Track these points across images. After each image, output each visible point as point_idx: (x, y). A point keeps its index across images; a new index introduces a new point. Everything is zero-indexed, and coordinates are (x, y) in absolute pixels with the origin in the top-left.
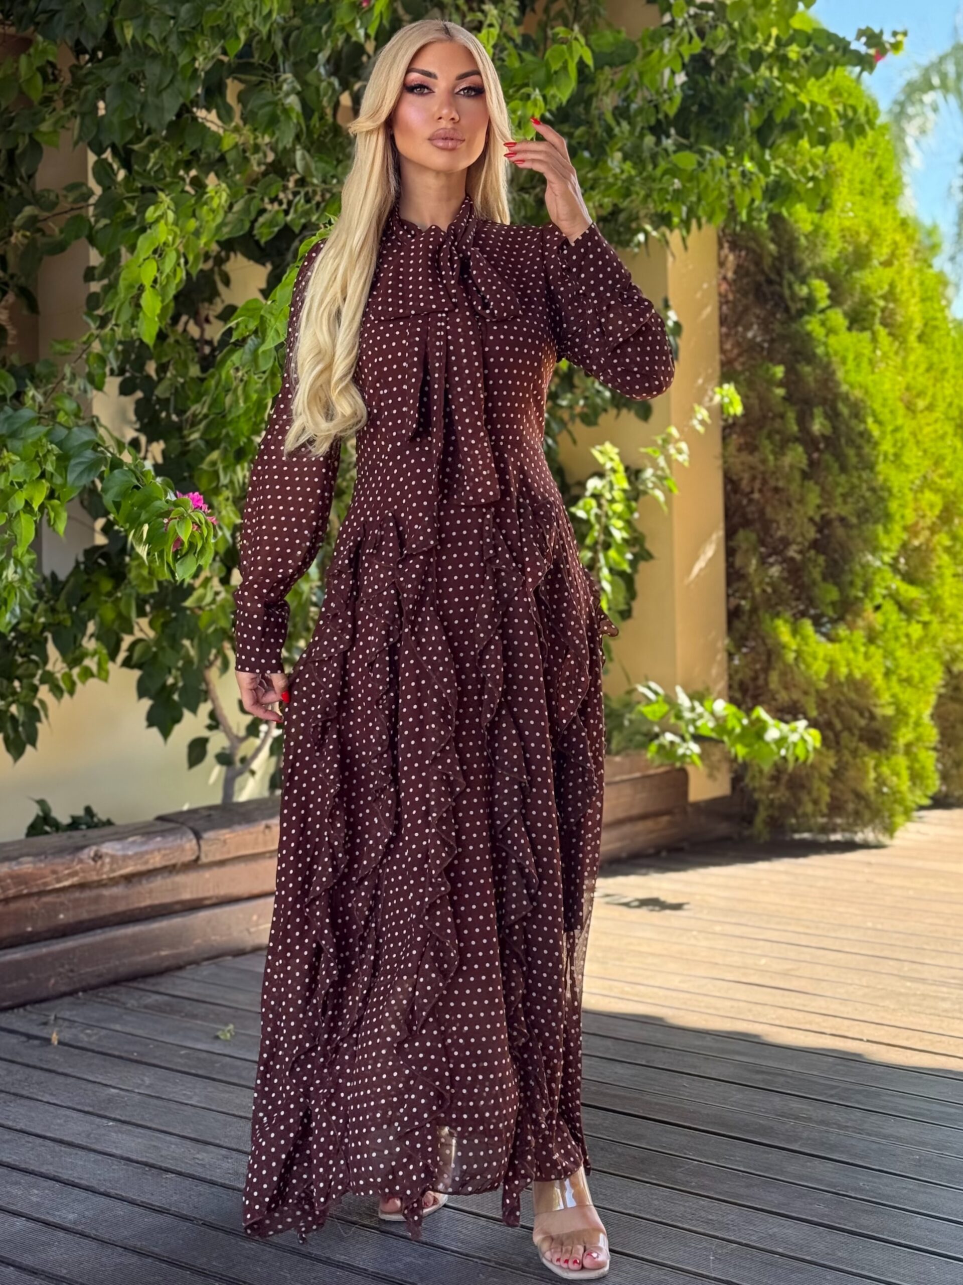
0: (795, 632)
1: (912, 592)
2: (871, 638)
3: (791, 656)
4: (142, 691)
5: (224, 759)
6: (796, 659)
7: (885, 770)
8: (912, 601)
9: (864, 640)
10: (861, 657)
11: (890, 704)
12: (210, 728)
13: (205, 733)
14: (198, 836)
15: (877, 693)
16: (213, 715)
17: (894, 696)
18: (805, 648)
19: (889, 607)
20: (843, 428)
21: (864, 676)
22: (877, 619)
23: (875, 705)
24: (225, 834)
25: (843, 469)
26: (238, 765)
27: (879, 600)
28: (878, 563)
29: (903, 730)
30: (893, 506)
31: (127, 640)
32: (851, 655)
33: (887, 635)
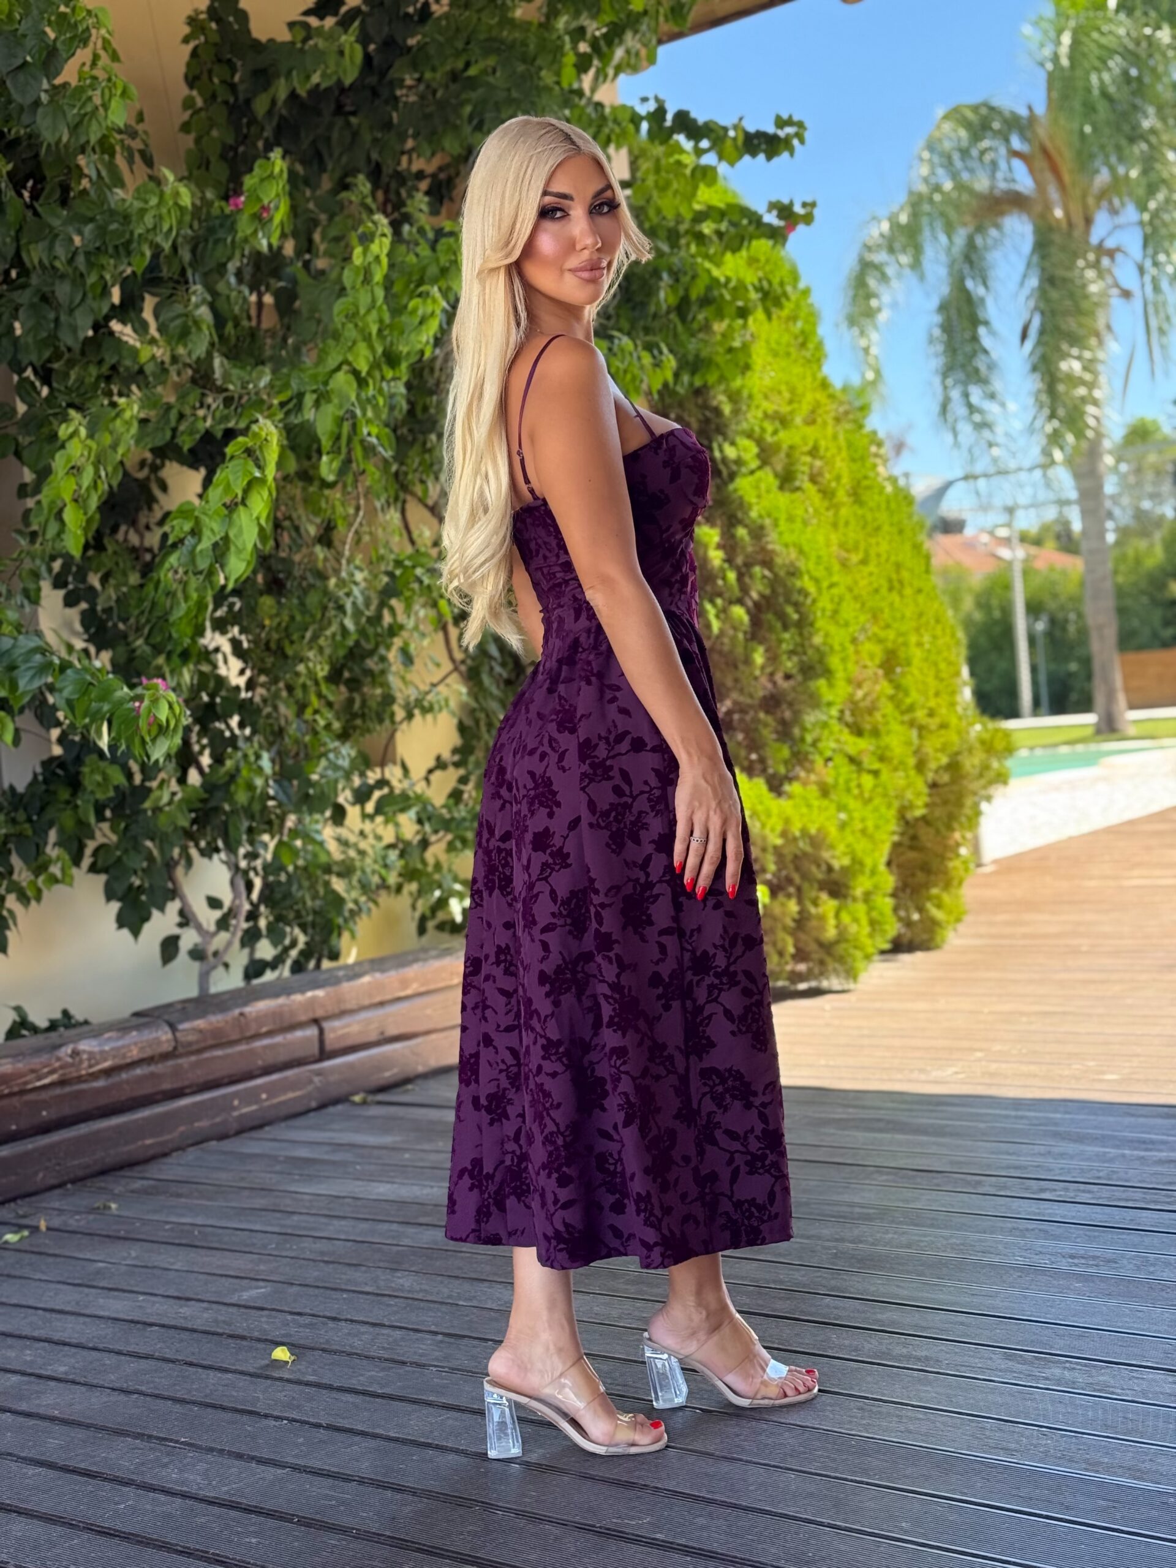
1: (861, 744)
2: (825, 791)
4: (110, 895)
5: (197, 954)
8: (860, 752)
9: (817, 795)
10: (814, 812)
11: (846, 854)
12: (181, 925)
14: (173, 1027)
15: (832, 846)
16: (182, 913)
17: (848, 846)
21: (819, 830)
22: (828, 774)
23: (832, 857)
24: (200, 1024)
25: (785, 626)
26: (211, 959)
27: (828, 754)
28: (824, 718)
29: (860, 879)
30: (834, 662)
31: (91, 846)
32: (804, 810)
33: (838, 789)
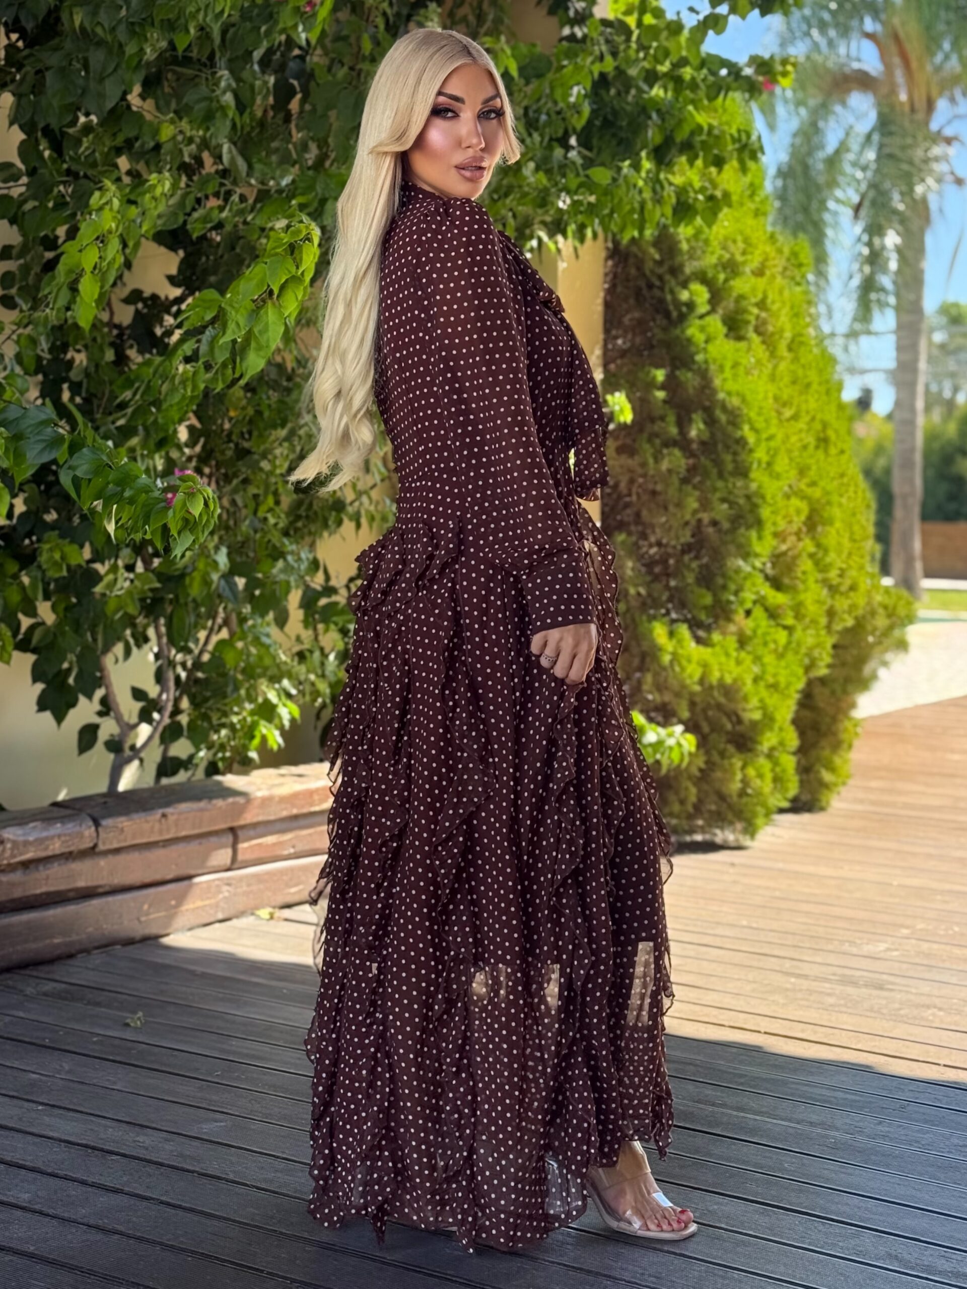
0: (671, 634)
1: (778, 598)
2: (743, 642)
3: (666, 659)
4: (37, 676)
5: (114, 746)
6: (671, 662)
7: (751, 772)
8: (779, 607)
9: (736, 645)
10: (732, 663)
11: (758, 708)
13: (96, 720)
14: (97, 823)
15: (745, 699)
16: (104, 701)
17: (761, 701)
18: (680, 651)
19: (758, 612)
20: (719, 435)
21: (735, 681)
22: (748, 625)
23: (744, 710)
24: (123, 822)
25: (721, 475)
26: (128, 753)
27: (749, 605)
28: (748, 569)
29: (768, 735)
30: (765, 513)
31: (26, 622)
32: (723, 659)
33: (756, 641)
